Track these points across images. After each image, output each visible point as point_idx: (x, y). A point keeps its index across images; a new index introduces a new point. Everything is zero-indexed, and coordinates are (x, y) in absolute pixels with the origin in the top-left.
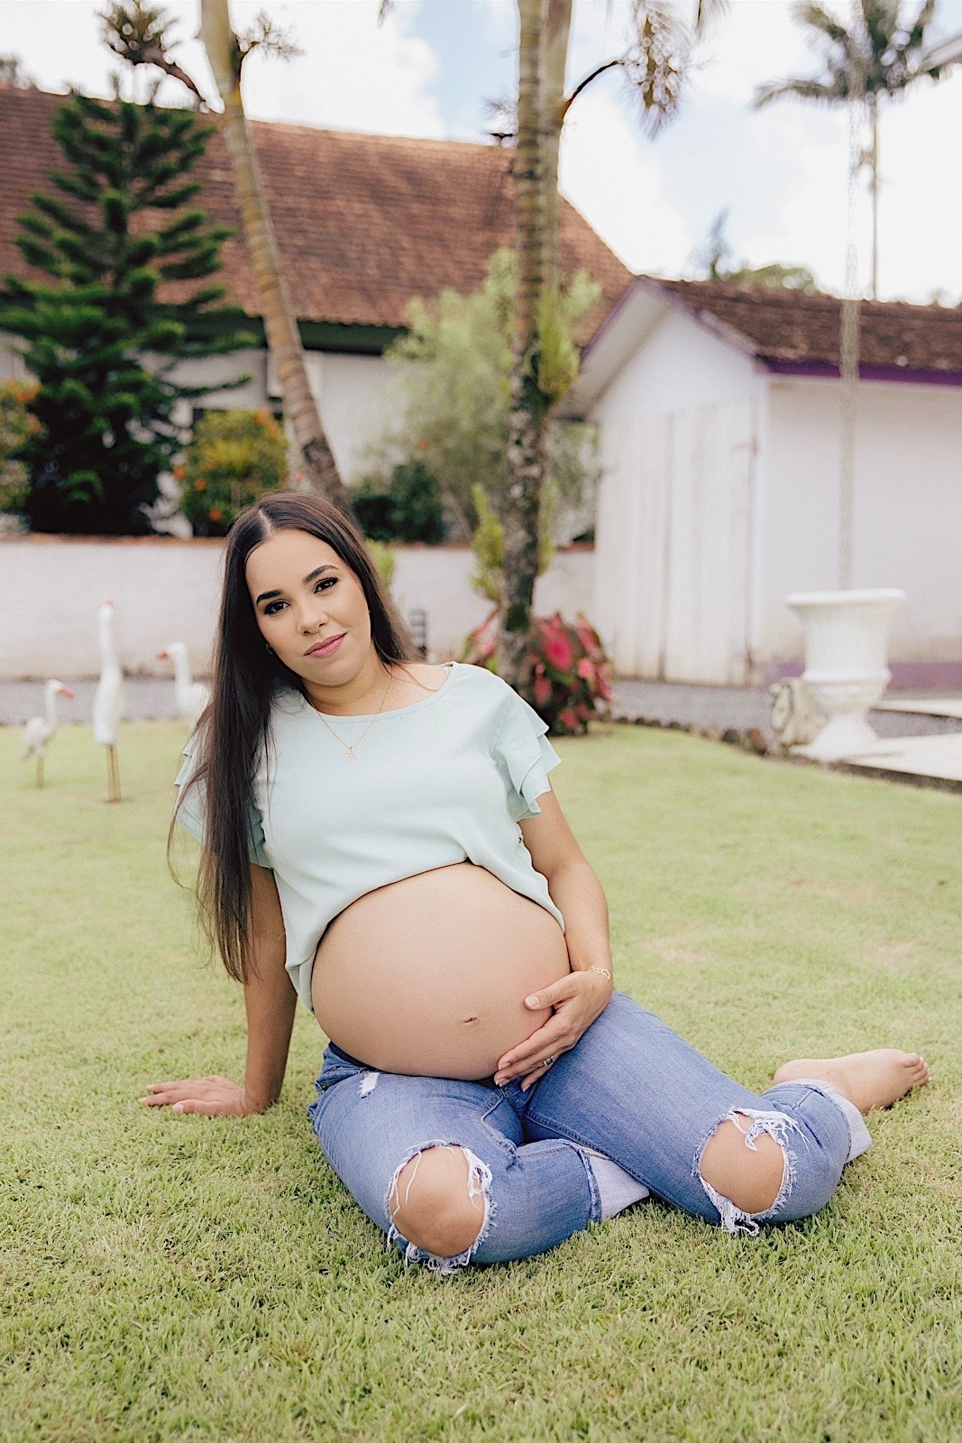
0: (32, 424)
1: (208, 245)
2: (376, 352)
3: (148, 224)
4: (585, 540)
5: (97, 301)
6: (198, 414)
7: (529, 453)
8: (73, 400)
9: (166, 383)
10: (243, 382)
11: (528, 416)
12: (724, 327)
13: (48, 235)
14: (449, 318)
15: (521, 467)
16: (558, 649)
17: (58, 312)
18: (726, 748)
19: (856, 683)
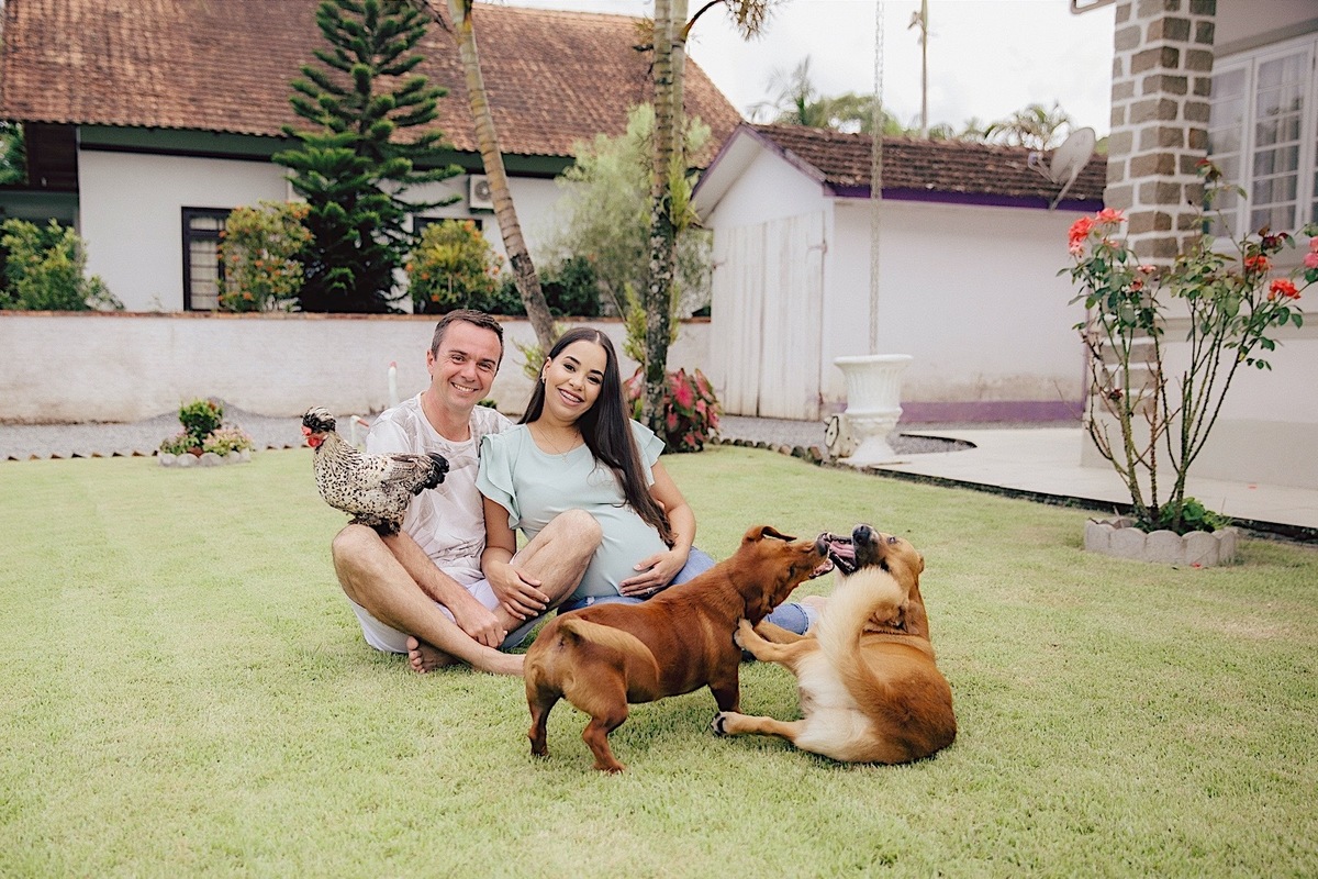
0: (305, 233)
1: (429, 101)
2: (551, 176)
3: (384, 87)
4: (703, 314)
5: (348, 145)
6: (421, 222)
7: (664, 264)
8: (333, 216)
9: (398, 201)
10: (454, 201)
11: (663, 239)
12: (801, 162)
13: (314, 96)
14: (602, 153)
15: (658, 273)
16: (683, 394)
17: (322, 153)
18: (794, 459)
19: (881, 416)
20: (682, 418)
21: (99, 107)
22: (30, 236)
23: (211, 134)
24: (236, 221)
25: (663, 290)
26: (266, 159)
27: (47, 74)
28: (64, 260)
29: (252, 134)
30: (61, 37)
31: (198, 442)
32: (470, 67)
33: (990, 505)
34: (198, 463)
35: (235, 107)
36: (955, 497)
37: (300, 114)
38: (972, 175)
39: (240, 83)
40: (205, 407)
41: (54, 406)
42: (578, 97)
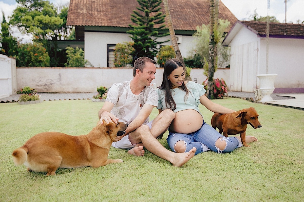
0: (133, 49)
1: (162, 18)
2: (191, 35)
3: (152, 15)
4: (228, 67)
5: (144, 28)
6: (161, 46)
7: (212, 52)
8: (140, 45)
9: (155, 41)
10: (168, 41)
11: (212, 45)
12: (252, 29)
13: (136, 17)
14: (204, 29)
15: (211, 54)
16: (218, 84)
17: (137, 30)
18: (246, 101)
19: (269, 89)
20: (218, 91)
21: (89, 22)
22: (72, 50)
23: (113, 27)
24: (117, 46)
25: (212, 58)
26: (125, 33)
27: (78, 15)
28: (79, 56)
29: (123, 27)
30: (82, 7)
31: (101, 96)
32: (166, 5)
33: (297, 112)
34: (101, 101)
35: (119, 21)
36: (288, 110)
37: (133, 22)
38: (296, 31)
39: (120, 16)
40: (103, 88)
41: (76, 89)
42: (199, 17)
